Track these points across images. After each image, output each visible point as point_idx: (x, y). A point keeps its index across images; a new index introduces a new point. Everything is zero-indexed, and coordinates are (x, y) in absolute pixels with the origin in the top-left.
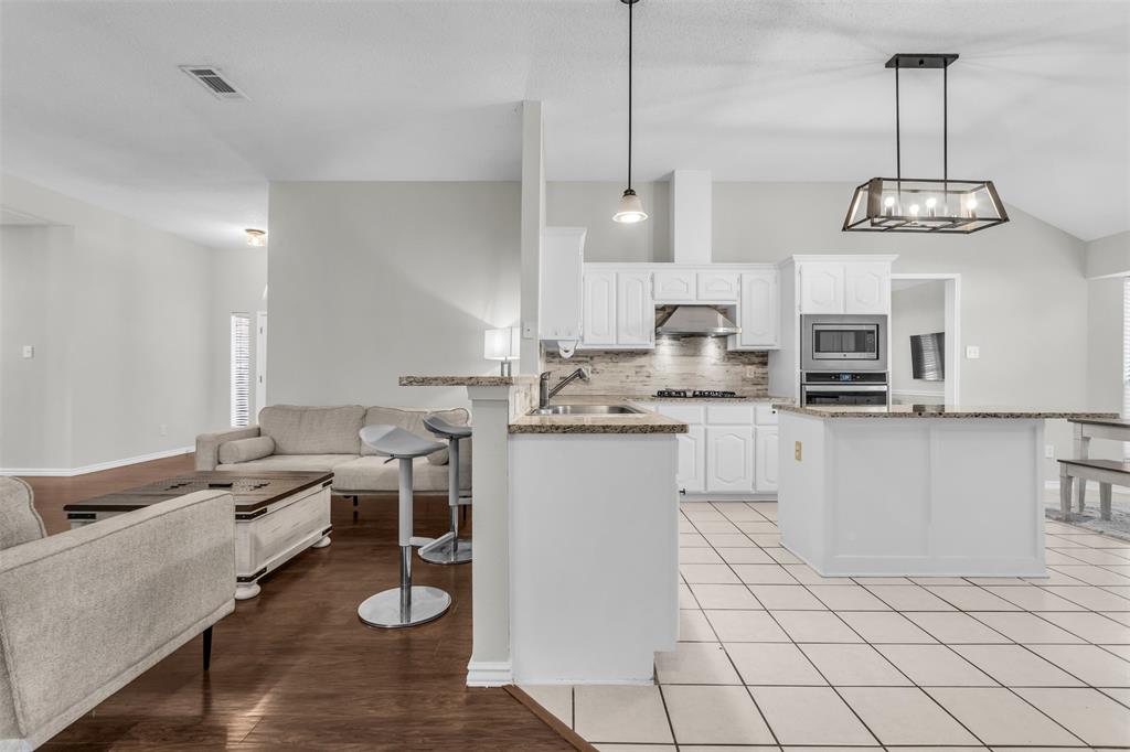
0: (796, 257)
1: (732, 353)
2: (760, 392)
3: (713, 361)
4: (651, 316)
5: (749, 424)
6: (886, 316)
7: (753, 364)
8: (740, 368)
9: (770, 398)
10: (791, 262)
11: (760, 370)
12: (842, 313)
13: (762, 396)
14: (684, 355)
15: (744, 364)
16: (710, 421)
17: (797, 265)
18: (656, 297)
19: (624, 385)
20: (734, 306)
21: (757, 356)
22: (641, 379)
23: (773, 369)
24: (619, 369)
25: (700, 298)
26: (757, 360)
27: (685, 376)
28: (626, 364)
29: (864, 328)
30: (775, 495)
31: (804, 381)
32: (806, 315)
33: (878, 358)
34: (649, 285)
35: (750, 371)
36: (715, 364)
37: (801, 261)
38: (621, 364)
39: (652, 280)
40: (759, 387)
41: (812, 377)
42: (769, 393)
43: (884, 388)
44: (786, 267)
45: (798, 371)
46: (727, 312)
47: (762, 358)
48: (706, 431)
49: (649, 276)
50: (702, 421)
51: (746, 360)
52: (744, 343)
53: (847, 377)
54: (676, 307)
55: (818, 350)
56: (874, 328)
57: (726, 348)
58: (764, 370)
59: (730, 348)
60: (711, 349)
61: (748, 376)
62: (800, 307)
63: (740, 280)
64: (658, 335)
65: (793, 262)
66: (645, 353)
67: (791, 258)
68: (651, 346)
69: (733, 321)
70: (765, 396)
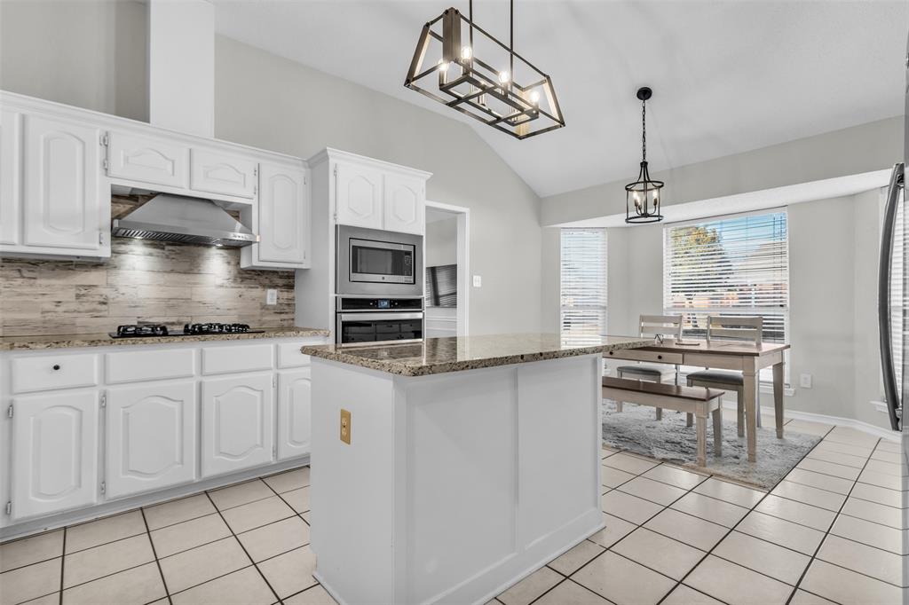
0: (331, 151)
1: (247, 271)
2: (285, 323)
3: (219, 281)
4: (102, 205)
5: (270, 369)
6: (422, 237)
7: (275, 287)
8: (257, 292)
9: (298, 330)
10: (323, 157)
11: (285, 295)
12: (381, 228)
13: (288, 328)
14: (172, 271)
15: (265, 286)
16: (207, 370)
17: (332, 161)
18: (113, 172)
19: (49, 316)
20: (250, 206)
21: (281, 277)
22: (87, 306)
23: (300, 293)
24: (40, 291)
25: (195, 185)
26: (280, 282)
27: (172, 302)
28: (53, 282)
29: (402, 248)
30: (307, 457)
31: (340, 309)
32: (343, 227)
33: (414, 283)
34: (98, 152)
35: (272, 296)
36: (222, 286)
37: (337, 158)
38: (38, 282)
39: (105, 143)
40: (284, 316)
41: (349, 304)
42: (297, 324)
43: (419, 316)
44: (317, 165)
45: (332, 295)
46: (239, 213)
47: (286, 279)
48: (200, 385)
49: (98, 134)
50: (194, 370)
51: (267, 282)
52: (262, 258)
53: (386, 303)
54: (152, 195)
55: (355, 271)
56: (411, 249)
57: (239, 263)
58: (290, 295)
59: (244, 265)
60: (216, 266)
61: (269, 302)
62: (335, 215)
63: (258, 172)
64: (119, 237)
65: (326, 158)
66: (96, 264)
67: (325, 150)
68: (105, 252)
69: (247, 227)
70: (291, 328)
